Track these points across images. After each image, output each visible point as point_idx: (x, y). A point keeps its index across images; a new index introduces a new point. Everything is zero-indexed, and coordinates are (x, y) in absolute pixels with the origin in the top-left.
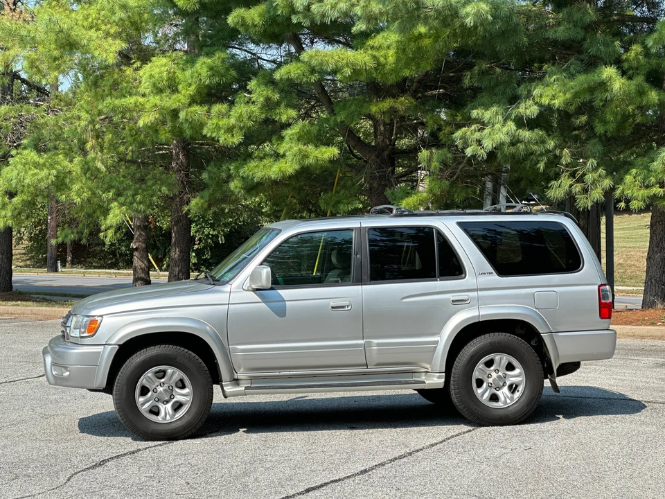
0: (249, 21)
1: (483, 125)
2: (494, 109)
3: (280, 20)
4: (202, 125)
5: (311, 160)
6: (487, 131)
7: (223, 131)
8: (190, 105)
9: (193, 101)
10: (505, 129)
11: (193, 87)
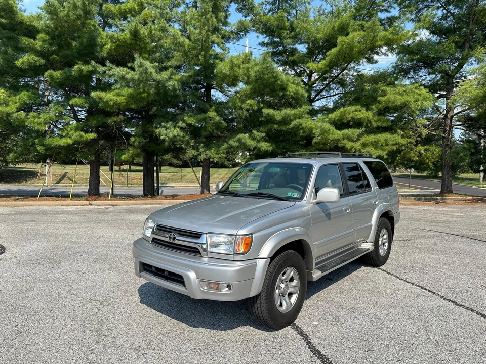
0: (55, 77)
1: (167, 129)
2: (170, 123)
3: (71, 78)
4: (24, 122)
5: (84, 139)
6: (169, 131)
7: (36, 124)
8: (18, 111)
9: (18, 110)
10: (176, 130)
11: (18, 104)
